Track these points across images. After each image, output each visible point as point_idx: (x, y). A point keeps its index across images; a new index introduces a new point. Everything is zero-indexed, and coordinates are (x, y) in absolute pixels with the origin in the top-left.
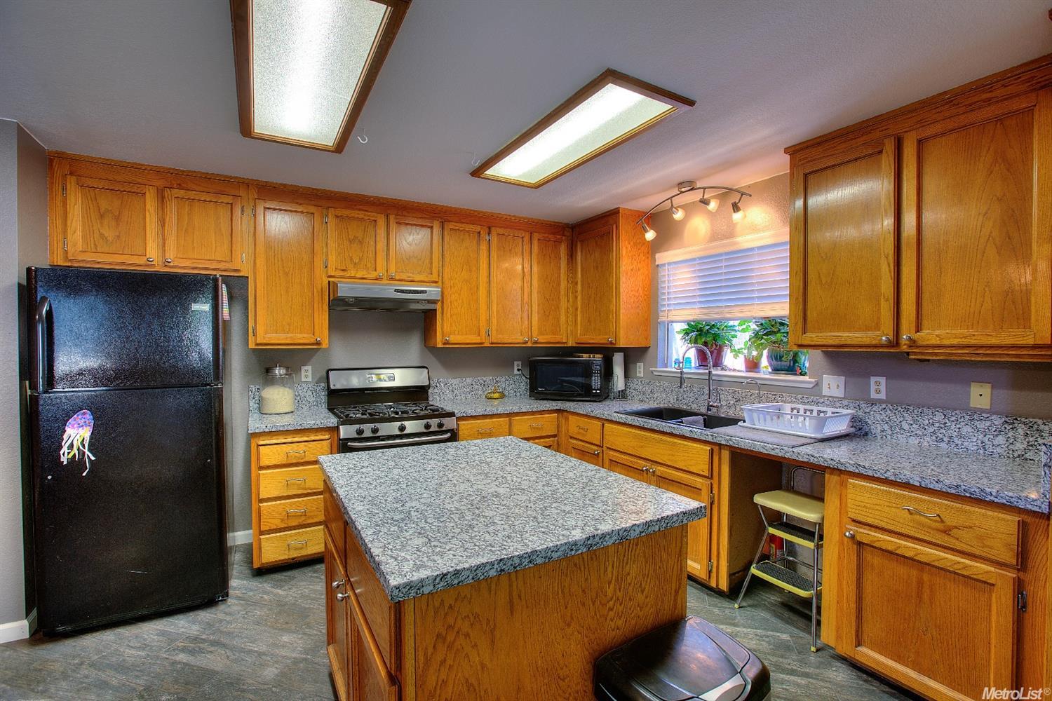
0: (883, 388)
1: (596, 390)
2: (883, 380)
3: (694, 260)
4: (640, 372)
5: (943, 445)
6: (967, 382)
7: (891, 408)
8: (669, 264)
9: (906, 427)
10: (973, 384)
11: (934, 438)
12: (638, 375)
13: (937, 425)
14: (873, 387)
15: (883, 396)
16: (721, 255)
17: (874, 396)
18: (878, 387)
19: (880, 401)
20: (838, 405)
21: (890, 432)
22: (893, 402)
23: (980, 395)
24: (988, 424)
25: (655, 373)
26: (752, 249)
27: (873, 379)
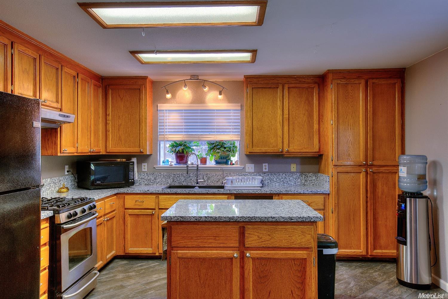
0: (267, 167)
1: (131, 180)
2: (267, 164)
3: (182, 110)
4: (144, 169)
5: (285, 184)
6: (290, 164)
7: (270, 174)
8: (166, 110)
9: (275, 180)
10: (292, 164)
11: (283, 182)
12: (143, 170)
13: (283, 178)
14: (264, 167)
15: (267, 170)
16: (198, 110)
17: (264, 170)
18: (265, 167)
19: (267, 172)
20: (253, 175)
21: (270, 183)
22: (270, 172)
23: (294, 167)
24: (296, 176)
25: (157, 168)
26: (214, 110)
27: (264, 165)
